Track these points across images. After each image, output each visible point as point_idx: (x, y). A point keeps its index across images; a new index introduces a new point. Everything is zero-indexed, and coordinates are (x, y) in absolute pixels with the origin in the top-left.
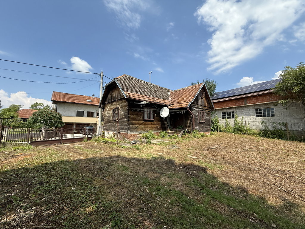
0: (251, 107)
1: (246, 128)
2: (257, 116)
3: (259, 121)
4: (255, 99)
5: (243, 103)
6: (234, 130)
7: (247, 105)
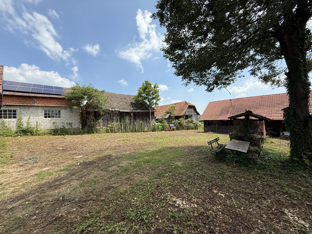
0: (40, 108)
1: (37, 128)
2: (45, 117)
3: (48, 121)
4: (44, 101)
5: (30, 102)
6: (20, 133)
7: (36, 105)
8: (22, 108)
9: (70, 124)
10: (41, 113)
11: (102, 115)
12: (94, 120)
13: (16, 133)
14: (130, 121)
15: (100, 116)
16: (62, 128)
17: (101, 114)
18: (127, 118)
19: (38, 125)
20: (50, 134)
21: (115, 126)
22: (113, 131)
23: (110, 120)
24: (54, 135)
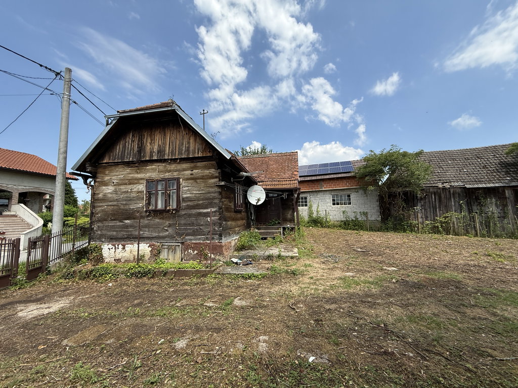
0: (328, 193)
1: (326, 219)
2: (334, 204)
3: (336, 210)
4: (331, 183)
5: (318, 186)
6: (311, 223)
7: (324, 189)
8: (311, 194)
9: (365, 214)
10: (329, 199)
11: (421, 199)
12: (403, 207)
13: (308, 223)
14: (503, 209)
15: (416, 201)
16: (354, 219)
17: (417, 197)
18: (491, 203)
19: (327, 214)
20: (340, 226)
21: (455, 220)
22: (451, 231)
23: (440, 207)
24: (344, 229)
